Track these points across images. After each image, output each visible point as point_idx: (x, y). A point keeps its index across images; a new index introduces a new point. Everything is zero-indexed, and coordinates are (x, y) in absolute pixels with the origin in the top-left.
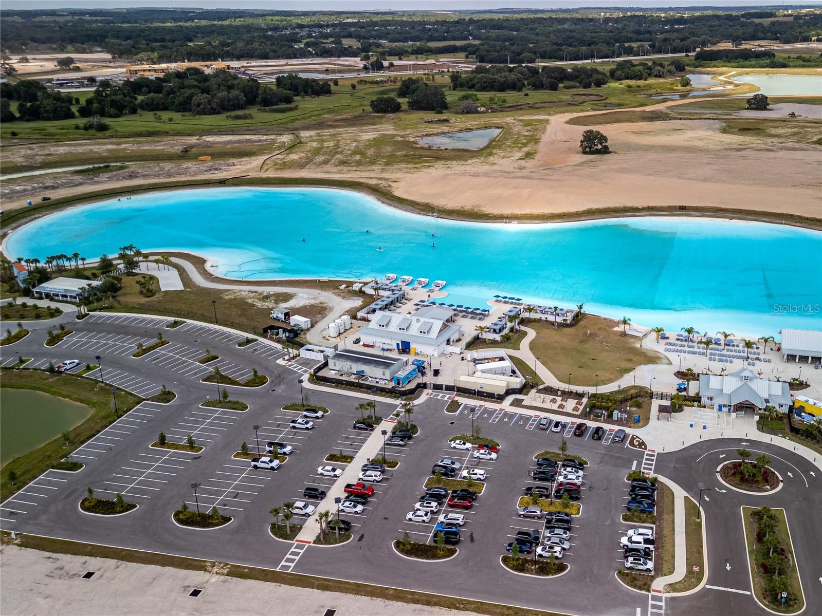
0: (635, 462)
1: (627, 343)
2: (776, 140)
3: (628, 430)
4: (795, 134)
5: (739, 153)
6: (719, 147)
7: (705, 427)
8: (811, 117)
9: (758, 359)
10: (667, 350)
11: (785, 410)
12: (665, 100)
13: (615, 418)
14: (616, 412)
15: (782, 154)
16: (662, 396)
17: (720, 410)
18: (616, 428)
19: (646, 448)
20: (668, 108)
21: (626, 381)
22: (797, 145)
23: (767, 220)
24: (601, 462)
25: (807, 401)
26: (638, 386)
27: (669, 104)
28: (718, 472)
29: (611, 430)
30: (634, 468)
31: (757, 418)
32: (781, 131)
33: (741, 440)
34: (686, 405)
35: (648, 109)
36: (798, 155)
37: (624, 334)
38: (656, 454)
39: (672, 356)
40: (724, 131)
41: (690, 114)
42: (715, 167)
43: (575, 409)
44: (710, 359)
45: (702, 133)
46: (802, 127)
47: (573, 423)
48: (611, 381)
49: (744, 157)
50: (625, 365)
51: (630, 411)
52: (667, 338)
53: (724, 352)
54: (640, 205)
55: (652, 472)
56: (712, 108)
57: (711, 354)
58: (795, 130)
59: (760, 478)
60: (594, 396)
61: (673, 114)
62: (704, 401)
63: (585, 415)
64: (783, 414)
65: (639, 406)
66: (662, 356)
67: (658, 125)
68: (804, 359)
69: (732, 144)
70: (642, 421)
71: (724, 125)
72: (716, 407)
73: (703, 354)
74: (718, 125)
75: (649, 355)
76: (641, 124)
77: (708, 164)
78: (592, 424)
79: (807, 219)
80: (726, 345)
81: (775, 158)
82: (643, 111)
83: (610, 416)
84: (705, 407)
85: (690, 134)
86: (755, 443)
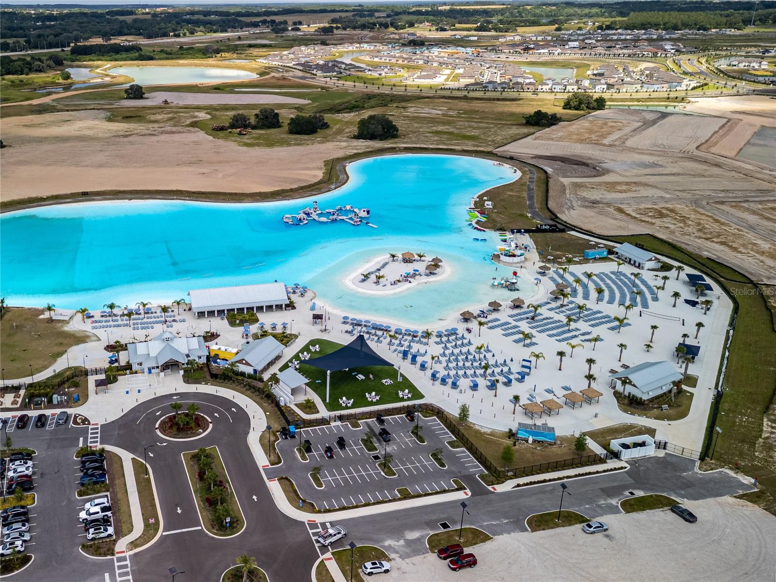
0: (81, 439)
1: (55, 328)
2: (156, 125)
3: (69, 411)
4: (171, 119)
5: (126, 139)
6: (108, 135)
7: (139, 391)
8: (181, 103)
9: (174, 321)
10: (94, 328)
11: (204, 360)
12: (49, 94)
13: (55, 402)
14: (55, 396)
15: (163, 137)
16: (96, 372)
17: (150, 372)
18: (58, 411)
19: (89, 424)
20: (54, 100)
21: (60, 365)
22: (174, 129)
23: (161, 197)
24: (48, 448)
25: (220, 349)
26: (73, 367)
27: (54, 96)
28: (157, 429)
29: (53, 415)
30: (81, 445)
31: (182, 372)
32: (159, 117)
33: (172, 395)
34: (120, 375)
35: (35, 102)
36: (177, 137)
37: (51, 320)
38: (99, 426)
39: (100, 332)
40: (110, 120)
41: (76, 105)
42: (107, 153)
43: (13, 403)
44: (134, 328)
45: (90, 123)
46: (176, 113)
47: (14, 417)
48: (45, 367)
49: (131, 143)
50: (56, 349)
51: (69, 392)
52: (93, 317)
53: (145, 320)
54: (44, 194)
55: (98, 444)
56: (95, 99)
57: (134, 324)
58: (170, 115)
59: (193, 425)
60: (31, 385)
61: (59, 107)
62: (135, 367)
63: (25, 406)
64: (203, 364)
65: (76, 385)
66: (91, 334)
67: (47, 117)
68: (211, 313)
69: (119, 131)
70: (82, 398)
71: (109, 114)
72: (146, 370)
73: (127, 325)
74: (103, 114)
75: (78, 335)
76: (30, 117)
77: (101, 151)
78: (33, 413)
79: (194, 193)
80: (145, 313)
81: (158, 142)
82: (31, 105)
83: (50, 401)
84: (136, 373)
85: (79, 124)
86: (182, 395)
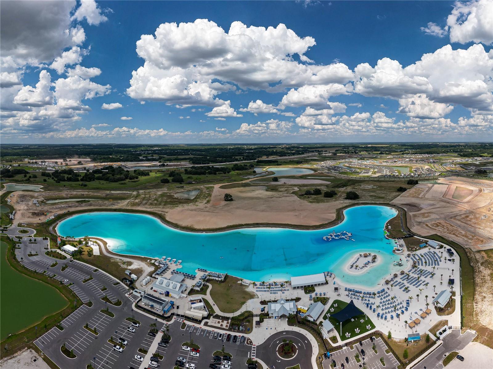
0: (249, 352)
1: (243, 289)
2: (281, 193)
3: (245, 335)
4: (286, 190)
5: (271, 199)
6: (266, 197)
7: (271, 329)
8: (290, 183)
9: (285, 290)
10: (257, 291)
11: (295, 313)
12: (249, 179)
13: (240, 330)
14: (241, 327)
15: (283, 198)
16: (256, 316)
17: (275, 318)
18: (241, 335)
19: (252, 345)
20: (250, 181)
21: (243, 309)
22: (287, 195)
23: (282, 227)
24: (237, 355)
25: (301, 308)
26: (248, 311)
27: (250, 180)
28: (277, 351)
29: (240, 336)
30: (248, 357)
31: (287, 319)
32: (282, 189)
33: (283, 332)
34: (265, 318)
35: (244, 182)
36: (288, 198)
37: (241, 285)
38: (256, 347)
39: (259, 294)
40: (267, 190)
41: (257, 184)
42: (265, 205)
43: (227, 326)
44: (271, 293)
45: (261, 192)
46: (288, 187)
47: (226, 334)
48: (238, 309)
49: (273, 201)
50: (242, 300)
51: (246, 325)
52: (257, 285)
53: (275, 289)
54: (243, 223)
55: (255, 357)
56: (262, 181)
57: (271, 291)
58: (286, 189)
59: (291, 350)
60: (233, 319)
61: (252, 184)
62: (270, 315)
63: (230, 330)
64: (295, 315)
65: (249, 322)
66: (256, 294)
67: (247, 188)
68: (298, 287)
69: (269, 195)
70: (249, 330)
71: (267, 188)
72: (274, 317)
73: (268, 291)
74: (265, 188)
75: (251, 294)
76: (242, 188)
77: (263, 204)
78: (233, 334)
79: (293, 225)
80: (275, 285)
81: (282, 200)
82: (242, 183)
83: (239, 329)
84: (270, 318)
85: (257, 192)
86: (287, 332)
